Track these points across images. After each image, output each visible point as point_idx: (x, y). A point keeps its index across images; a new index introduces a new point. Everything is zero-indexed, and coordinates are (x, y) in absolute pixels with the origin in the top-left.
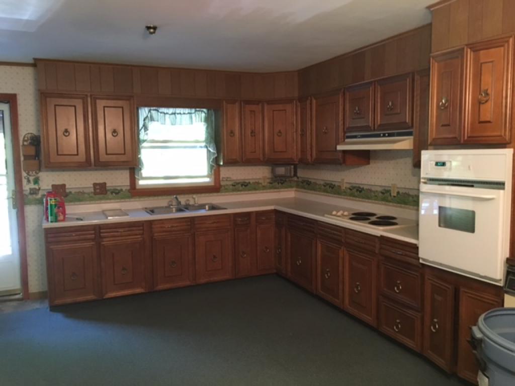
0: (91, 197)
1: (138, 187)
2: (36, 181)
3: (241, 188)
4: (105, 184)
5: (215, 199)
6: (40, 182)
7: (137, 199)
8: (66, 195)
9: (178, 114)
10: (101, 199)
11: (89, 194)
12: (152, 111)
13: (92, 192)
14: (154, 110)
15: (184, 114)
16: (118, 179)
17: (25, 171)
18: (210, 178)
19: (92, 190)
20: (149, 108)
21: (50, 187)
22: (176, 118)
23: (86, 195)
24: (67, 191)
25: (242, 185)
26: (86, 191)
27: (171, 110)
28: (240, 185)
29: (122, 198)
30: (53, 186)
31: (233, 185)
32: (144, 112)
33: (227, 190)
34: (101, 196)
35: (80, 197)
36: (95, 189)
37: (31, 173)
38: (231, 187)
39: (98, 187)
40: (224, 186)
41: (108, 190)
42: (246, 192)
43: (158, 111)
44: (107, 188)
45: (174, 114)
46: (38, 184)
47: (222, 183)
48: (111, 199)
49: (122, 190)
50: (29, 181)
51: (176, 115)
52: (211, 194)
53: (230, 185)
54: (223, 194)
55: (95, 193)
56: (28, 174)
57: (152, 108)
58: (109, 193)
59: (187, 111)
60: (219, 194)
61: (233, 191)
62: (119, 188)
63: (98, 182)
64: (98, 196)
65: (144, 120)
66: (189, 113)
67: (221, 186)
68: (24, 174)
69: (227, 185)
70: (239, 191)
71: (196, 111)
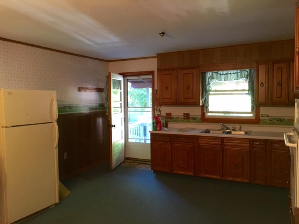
0: (182, 120)
1: (206, 117)
2: (160, 111)
3: (277, 123)
4: (189, 114)
5: (255, 128)
6: (161, 112)
7: (205, 124)
8: (171, 118)
9: (229, 74)
10: (186, 122)
11: (181, 119)
12: (213, 74)
13: (183, 118)
14: (214, 73)
15: (234, 73)
16: (195, 112)
17: (156, 106)
18: (253, 114)
19: (183, 117)
20: (212, 72)
21: (165, 114)
22: (228, 76)
23: (180, 119)
24: (172, 116)
25: (278, 121)
26: (180, 117)
27: (225, 72)
28: (276, 120)
29: (197, 122)
30: (166, 113)
31: (270, 120)
32: (209, 74)
33: (265, 123)
34: (187, 120)
35: (177, 120)
36: (184, 116)
37: (158, 107)
38: (268, 121)
39: (185, 115)
40: (263, 120)
41: (191, 117)
42: (281, 126)
43: (217, 73)
44: (190, 116)
45: (227, 74)
46: (161, 113)
47: (261, 118)
48: (191, 122)
49: (197, 118)
50: (157, 110)
51: (228, 74)
52: (252, 125)
53: (268, 120)
54: (262, 125)
55: (184, 119)
56: (157, 107)
57: (214, 72)
58: (191, 119)
59: (235, 71)
60: (258, 125)
61: (270, 124)
62: (196, 117)
63: (185, 113)
64: (185, 120)
65: (208, 79)
66: (236, 73)
67: (260, 120)
68: (155, 107)
69: (265, 120)
70: (275, 124)
71: (241, 71)
